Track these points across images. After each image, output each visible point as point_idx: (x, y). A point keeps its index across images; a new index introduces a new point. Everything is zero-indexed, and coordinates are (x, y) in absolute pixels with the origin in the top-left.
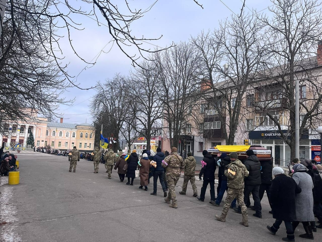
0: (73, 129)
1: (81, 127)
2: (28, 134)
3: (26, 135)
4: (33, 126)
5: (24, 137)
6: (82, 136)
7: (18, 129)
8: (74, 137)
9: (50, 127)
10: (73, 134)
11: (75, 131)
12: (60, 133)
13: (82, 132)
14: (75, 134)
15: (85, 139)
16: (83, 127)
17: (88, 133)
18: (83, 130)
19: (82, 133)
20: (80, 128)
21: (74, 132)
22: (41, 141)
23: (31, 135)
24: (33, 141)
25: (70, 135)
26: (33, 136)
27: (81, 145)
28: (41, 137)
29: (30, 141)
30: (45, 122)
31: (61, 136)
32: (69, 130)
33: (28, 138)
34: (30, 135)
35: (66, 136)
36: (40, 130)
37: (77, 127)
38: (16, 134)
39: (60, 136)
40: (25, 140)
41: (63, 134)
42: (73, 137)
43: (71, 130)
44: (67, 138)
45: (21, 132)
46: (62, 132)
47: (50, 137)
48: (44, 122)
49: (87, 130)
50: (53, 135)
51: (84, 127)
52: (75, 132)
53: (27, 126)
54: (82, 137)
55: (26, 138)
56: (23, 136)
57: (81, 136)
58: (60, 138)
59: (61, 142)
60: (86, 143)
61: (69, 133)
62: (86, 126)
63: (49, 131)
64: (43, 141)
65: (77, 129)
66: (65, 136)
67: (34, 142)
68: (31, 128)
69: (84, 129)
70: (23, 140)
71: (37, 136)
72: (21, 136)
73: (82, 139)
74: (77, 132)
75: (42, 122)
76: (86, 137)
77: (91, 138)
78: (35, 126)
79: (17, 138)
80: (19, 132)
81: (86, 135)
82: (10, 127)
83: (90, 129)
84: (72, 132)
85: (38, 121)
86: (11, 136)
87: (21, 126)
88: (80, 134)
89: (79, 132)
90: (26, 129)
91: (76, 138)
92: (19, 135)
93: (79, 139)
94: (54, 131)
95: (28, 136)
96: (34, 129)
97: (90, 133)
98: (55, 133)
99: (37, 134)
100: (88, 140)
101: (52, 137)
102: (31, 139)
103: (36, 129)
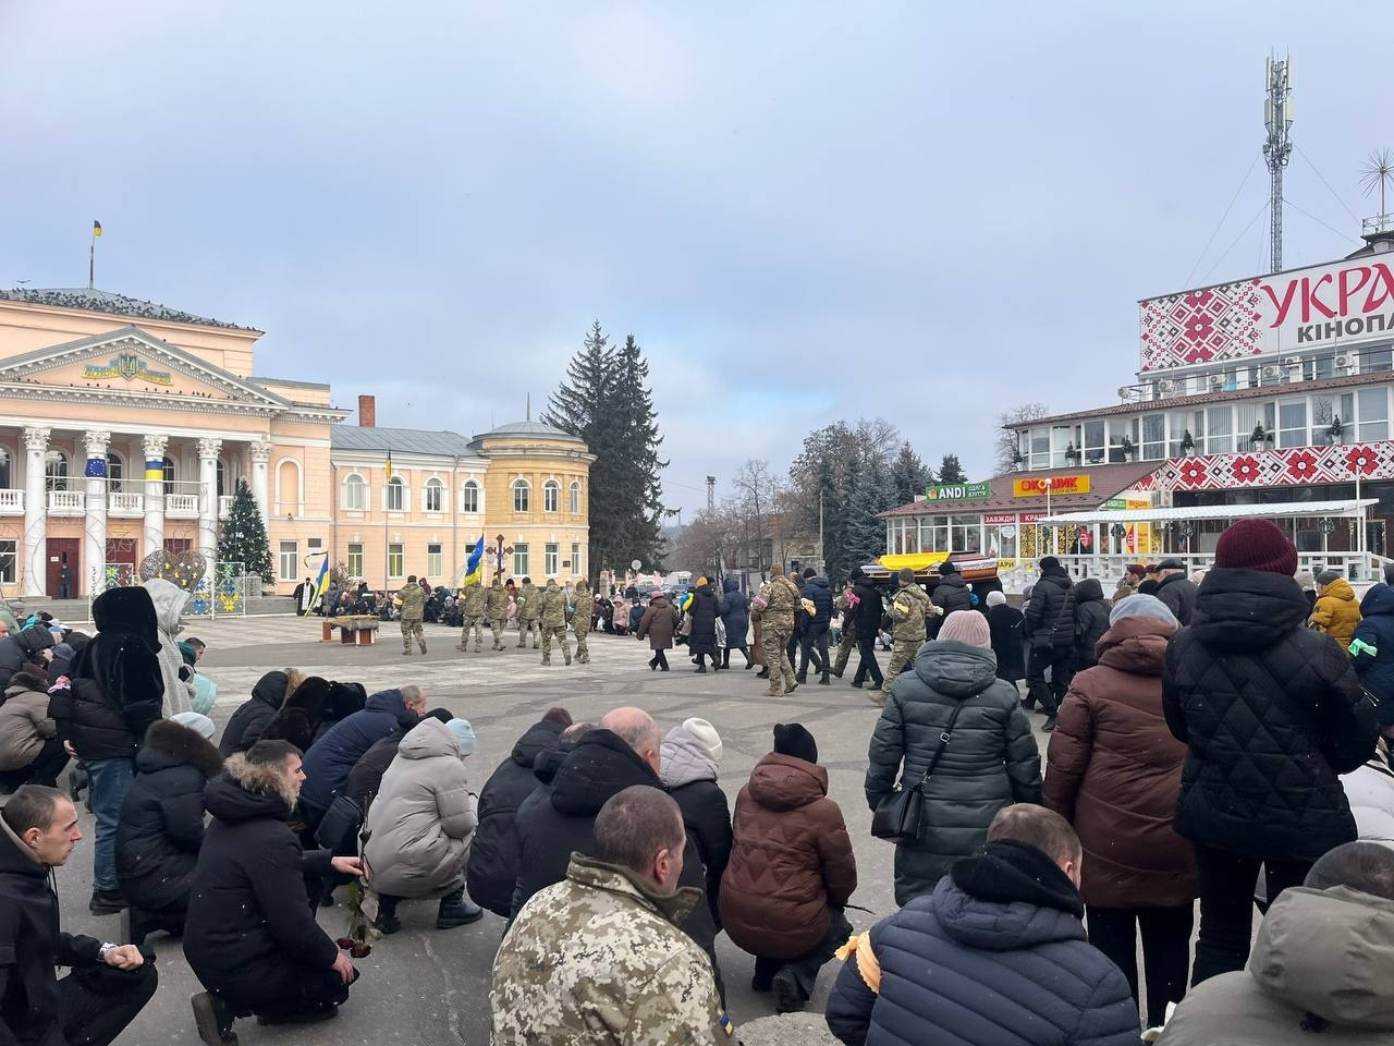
0: (466, 461)
1: (512, 443)
2: (223, 502)
3: (209, 508)
4: (248, 443)
5: (195, 523)
6: (522, 503)
7: (149, 466)
8: (474, 509)
10: (467, 492)
11: (475, 470)
12: (391, 489)
13: (521, 477)
14: (475, 492)
15: (545, 521)
16: (527, 444)
17: (559, 481)
18: (529, 464)
19: (521, 483)
20: (506, 453)
21: (472, 478)
22: (302, 545)
23: (244, 502)
24: (261, 543)
25: (453, 498)
26: (258, 513)
27: (525, 557)
28: (301, 514)
29: (246, 547)
30: (321, 414)
31: (399, 507)
32: (440, 470)
33: (226, 528)
35: (429, 507)
36: (289, 472)
37: (485, 445)
38: (140, 500)
39: (391, 506)
40: (207, 542)
41: (406, 495)
42: (467, 507)
43: (451, 470)
44: (434, 518)
45: (168, 489)
46: (405, 483)
48: (311, 413)
49: (552, 464)
51: (535, 444)
52: (477, 481)
53: (210, 441)
54: (525, 508)
55: (213, 526)
56: (189, 513)
57: (517, 501)
58: (395, 515)
59: (400, 547)
60: (553, 540)
61: (444, 485)
64: (315, 543)
65: (488, 461)
66: (424, 508)
68: (233, 453)
69: (536, 458)
70: (188, 541)
72: (172, 513)
73: (526, 517)
74: (488, 476)
75: (302, 412)
76: (547, 508)
77: (574, 513)
78: (259, 439)
79: (151, 533)
80: (160, 489)
81: (547, 496)
82: (91, 457)
83: (568, 457)
84: (457, 480)
85: (279, 407)
86: (108, 519)
87: (165, 448)
88: (511, 486)
89: (500, 476)
90: (204, 463)
91: (484, 518)
92: (161, 508)
93: (507, 523)
94: (355, 478)
95: (225, 514)
96: (256, 466)
97: (568, 478)
98: (359, 488)
99: (279, 499)
100: (561, 522)
101: (349, 515)
102: (247, 531)
103: (268, 462)
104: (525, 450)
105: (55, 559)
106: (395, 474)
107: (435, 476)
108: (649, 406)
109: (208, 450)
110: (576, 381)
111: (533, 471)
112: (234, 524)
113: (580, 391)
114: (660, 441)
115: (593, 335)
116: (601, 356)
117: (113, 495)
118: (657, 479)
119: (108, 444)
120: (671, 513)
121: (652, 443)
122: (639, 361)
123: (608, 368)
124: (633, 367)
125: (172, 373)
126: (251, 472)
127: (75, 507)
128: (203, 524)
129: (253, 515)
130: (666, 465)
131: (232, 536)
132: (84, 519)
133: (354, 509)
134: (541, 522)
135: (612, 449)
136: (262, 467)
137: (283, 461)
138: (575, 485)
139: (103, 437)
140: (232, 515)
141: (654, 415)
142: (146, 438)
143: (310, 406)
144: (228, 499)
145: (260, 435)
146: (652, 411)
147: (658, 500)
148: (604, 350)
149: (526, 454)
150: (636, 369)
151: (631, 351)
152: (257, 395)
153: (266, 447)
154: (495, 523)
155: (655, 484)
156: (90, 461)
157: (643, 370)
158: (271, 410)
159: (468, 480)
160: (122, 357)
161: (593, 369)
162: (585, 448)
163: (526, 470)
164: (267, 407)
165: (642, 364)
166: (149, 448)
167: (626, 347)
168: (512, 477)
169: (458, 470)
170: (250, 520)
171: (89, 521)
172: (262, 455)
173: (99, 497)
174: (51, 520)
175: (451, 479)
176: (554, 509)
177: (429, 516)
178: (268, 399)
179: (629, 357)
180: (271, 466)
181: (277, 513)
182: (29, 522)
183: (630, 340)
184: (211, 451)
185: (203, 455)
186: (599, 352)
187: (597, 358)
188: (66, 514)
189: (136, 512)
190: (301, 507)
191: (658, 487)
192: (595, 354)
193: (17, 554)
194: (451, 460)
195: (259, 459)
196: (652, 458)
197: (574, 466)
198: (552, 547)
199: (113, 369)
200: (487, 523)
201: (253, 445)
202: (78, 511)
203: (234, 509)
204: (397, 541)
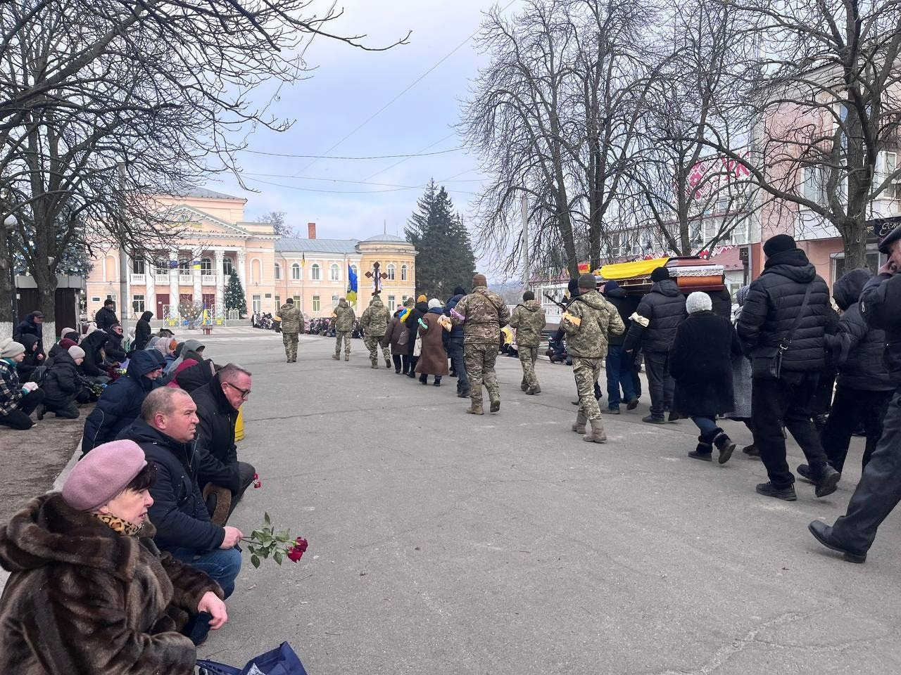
0: (351, 255)
1: (371, 246)
2: (226, 278)
3: (219, 280)
4: (236, 252)
5: (214, 287)
7: (195, 263)
9: (283, 254)
12: (313, 269)
15: (387, 284)
16: (378, 246)
17: (395, 264)
18: (379, 256)
20: (370, 251)
22: (263, 297)
23: (234, 278)
24: (242, 296)
25: (343, 274)
26: (239, 283)
28: (262, 283)
29: (234, 298)
30: (268, 237)
31: (318, 278)
32: (337, 260)
33: (227, 289)
34: (230, 280)
35: (333, 278)
36: (256, 264)
37: (361, 247)
38: (192, 278)
39: (314, 278)
40: (220, 296)
41: (321, 272)
43: (343, 260)
44: (334, 283)
45: (203, 273)
46: (320, 267)
47: (287, 285)
48: (264, 237)
49: (391, 256)
50: (294, 278)
51: (383, 246)
53: (220, 251)
55: (222, 289)
56: (212, 283)
58: (316, 283)
59: (318, 298)
60: (392, 294)
61: (340, 268)
62: (386, 242)
63: (280, 266)
64: (268, 296)
65: (361, 255)
66: (330, 279)
67: (244, 301)
68: (230, 257)
69: (383, 254)
70: (214, 295)
71: (251, 280)
72: (205, 283)
74: (362, 263)
75: (260, 237)
76: (390, 278)
77: (403, 281)
78: (241, 250)
79: (196, 292)
80: (200, 273)
81: (389, 272)
82: (172, 260)
83: (399, 252)
85: (248, 235)
86: (179, 286)
87: (201, 255)
88: (371, 268)
89: (367, 262)
90: (217, 261)
91: (360, 283)
92: (200, 281)
94: (296, 265)
95: (227, 283)
96: (240, 262)
97: (400, 263)
98: (298, 269)
99: (251, 276)
100: (396, 285)
101: (293, 282)
102: (234, 291)
103: (246, 261)
104: (377, 249)
105: (160, 303)
106: (316, 263)
107: (335, 263)
110: (422, 210)
111: (381, 260)
112: (230, 288)
113: (423, 215)
117: (181, 276)
119: (178, 254)
122: (447, 199)
125: (202, 223)
126: (237, 265)
127: (166, 281)
128: (218, 288)
129: (237, 284)
132: (169, 286)
133: (296, 280)
136: (242, 262)
137: (253, 259)
138: (404, 267)
139: (175, 252)
140: (229, 284)
142: (194, 251)
143: (265, 234)
144: (228, 277)
145: (241, 248)
150: (447, 204)
151: (443, 194)
152: (238, 230)
153: (244, 253)
154: (365, 286)
156: (172, 262)
157: (450, 204)
158: (245, 237)
159: (352, 264)
162: (413, 248)
164: (243, 236)
166: (195, 255)
168: (372, 263)
169: (346, 260)
170: (236, 286)
171: (171, 287)
172: (242, 257)
173: (175, 276)
174: (156, 286)
175: (344, 265)
176: (393, 279)
178: (243, 232)
180: (247, 261)
181: (249, 283)
182: (148, 287)
183: (443, 188)
184: (220, 256)
185: (217, 258)
186: (433, 194)
188: (162, 284)
189: (190, 283)
190: (262, 280)
193: (144, 300)
194: (342, 255)
195: (241, 259)
197: (405, 257)
198: (392, 298)
200: (361, 286)
201: (238, 253)
202: (167, 283)
204: (317, 294)
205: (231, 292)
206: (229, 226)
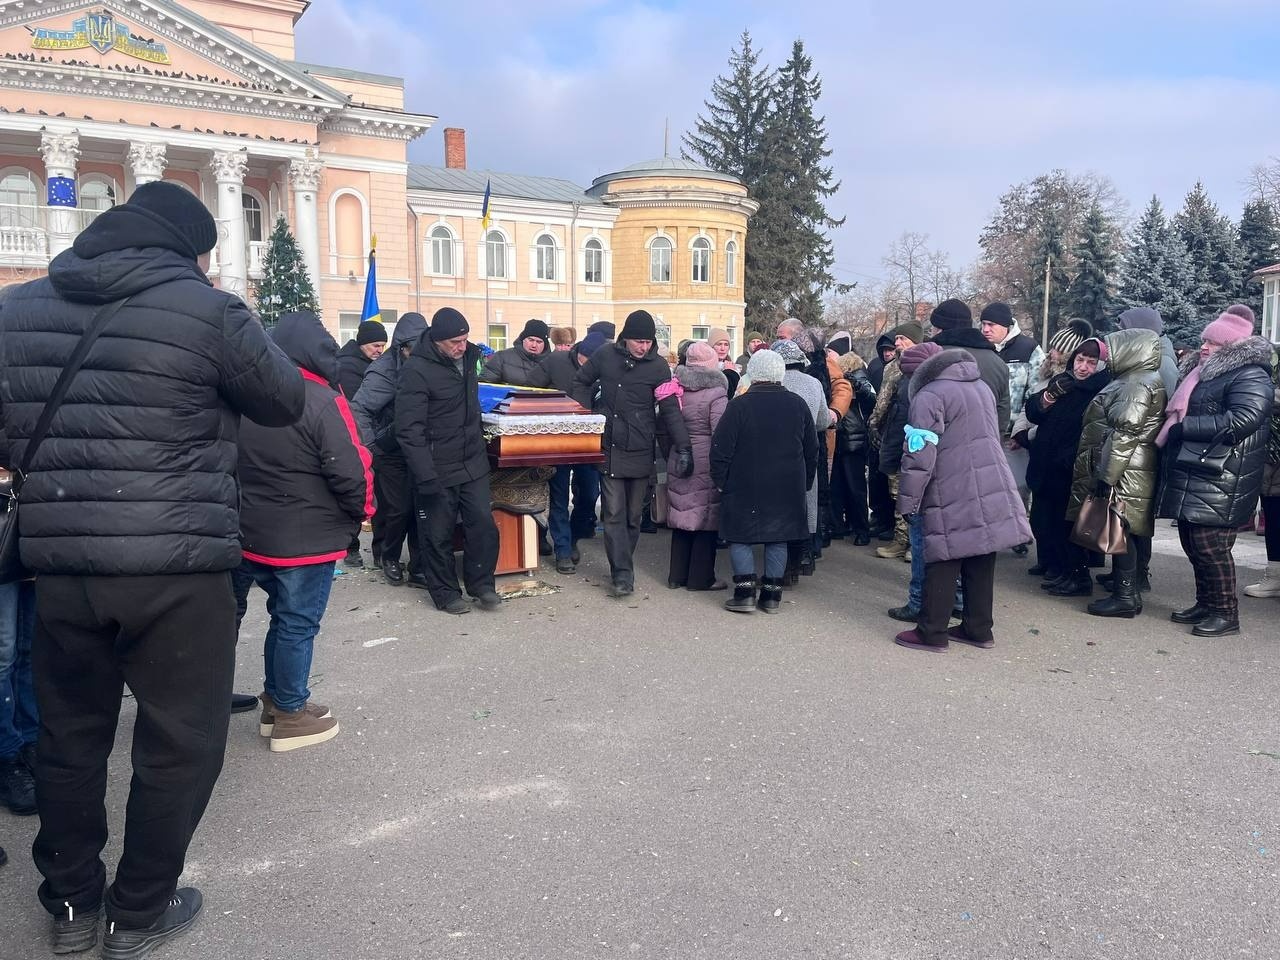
0: (588, 210)
1: (650, 184)
2: (253, 250)
4: (285, 162)
6: (663, 270)
8: (598, 279)
10: (588, 255)
11: (598, 223)
12: (489, 248)
13: (661, 233)
14: (599, 254)
15: (691, 295)
16: (670, 184)
17: (711, 238)
18: (671, 213)
20: (645, 197)
21: (595, 235)
25: (569, 262)
26: (301, 269)
30: (391, 121)
31: (501, 273)
32: (553, 220)
34: (268, 259)
35: (540, 274)
36: (348, 210)
37: (612, 188)
39: (491, 272)
41: (511, 255)
42: (588, 276)
43: (568, 222)
44: (546, 286)
46: (508, 239)
48: (376, 119)
49: (704, 214)
50: (437, 270)
51: (681, 184)
52: (601, 239)
53: (230, 155)
54: (667, 277)
55: (241, 287)
57: (656, 267)
58: (495, 286)
59: (500, 329)
60: (704, 321)
61: (559, 243)
65: (617, 211)
66: (534, 276)
68: (266, 177)
71: (333, 262)
73: (668, 289)
74: (619, 233)
75: (363, 117)
76: (696, 278)
77: (728, 285)
78: (302, 155)
81: (695, 260)
82: (52, 174)
83: (725, 204)
84: (576, 237)
85: (329, 104)
87: (163, 164)
88: (647, 246)
89: (632, 231)
90: (223, 189)
91: (610, 291)
93: (641, 298)
94: (441, 231)
95: (257, 269)
96: (300, 197)
97: (722, 234)
98: (447, 245)
99: (333, 250)
100: (713, 297)
101: (435, 282)
102: (287, 294)
103: (317, 193)
104: (667, 192)
106: (495, 226)
107: (547, 231)
108: (821, 140)
109: (227, 169)
110: (718, 114)
111: (677, 223)
112: (268, 283)
113: (722, 129)
114: (834, 190)
115: (740, 52)
116: (751, 78)
118: (828, 243)
119: (77, 156)
120: (844, 288)
121: (825, 191)
122: (808, 77)
123: (760, 94)
124: (800, 87)
125: (168, 45)
126: (294, 209)
127: (33, 253)
129: (295, 270)
130: (842, 222)
131: (266, 301)
133: (441, 274)
134: (687, 297)
135: (774, 198)
136: (307, 198)
137: (334, 198)
138: (730, 245)
139: (68, 144)
140: (266, 270)
141: (828, 154)
142: (133, 146)
143: (375, 108)
144: (261, 246)
145: (303, 149)
146: (824, 147)
147: (826, 270)
148: (755, 70)
149: (668, 199)
151: (799, 64)
152: (296, 83)
153: (313, 168)
154: (627, 298)
155: (826, 249)
156: (53, 180)
157: (814, 90)
158: (318, 110)
159: (589, 237)
160: (91, 16)
161: (741, 96)
162: (744, 192)
163: (669, 223)
164: (312, 103)
165: (813, 82)
166: (138, 163)
167: (792, 59)
168: (648, 233)
169: (578, 223)
170: (291, 278)
172: (307, 180)
173: (67, 237)
175: (569, 237)
176: (703, 279)
177: (541, 287)
178: (311, 91)
179: (796, 71)
180: (320, 197)
181: (333, 271)
183: (798, 48)
184: (232, 172)
185: (221, 178)
186: (748, 73)
187: (746, 81)
188: (18, 263)
191: (828, 254)
192: (744, 73)
194: (569, 207)
195: (304, 187)
196: (819, 214)
197: (732, 218)
199: (77, 36)
200: (614, 298)
201: (294, 164)
202: (37, 258)
203: (269, 261)
204: (499, 320)
205: (277, 299)
206: (264, 66)
